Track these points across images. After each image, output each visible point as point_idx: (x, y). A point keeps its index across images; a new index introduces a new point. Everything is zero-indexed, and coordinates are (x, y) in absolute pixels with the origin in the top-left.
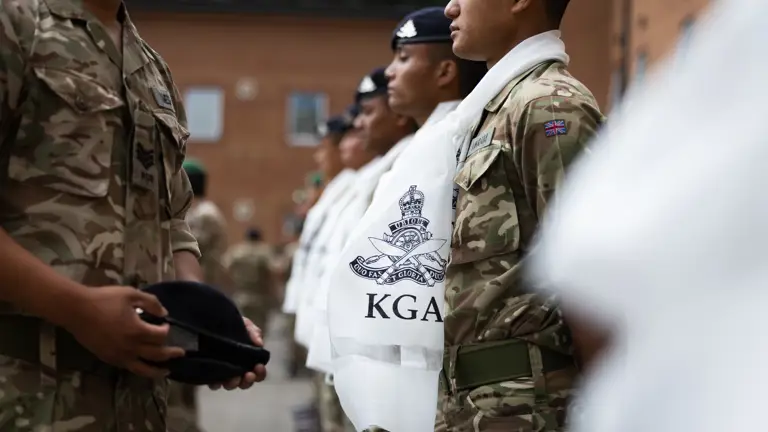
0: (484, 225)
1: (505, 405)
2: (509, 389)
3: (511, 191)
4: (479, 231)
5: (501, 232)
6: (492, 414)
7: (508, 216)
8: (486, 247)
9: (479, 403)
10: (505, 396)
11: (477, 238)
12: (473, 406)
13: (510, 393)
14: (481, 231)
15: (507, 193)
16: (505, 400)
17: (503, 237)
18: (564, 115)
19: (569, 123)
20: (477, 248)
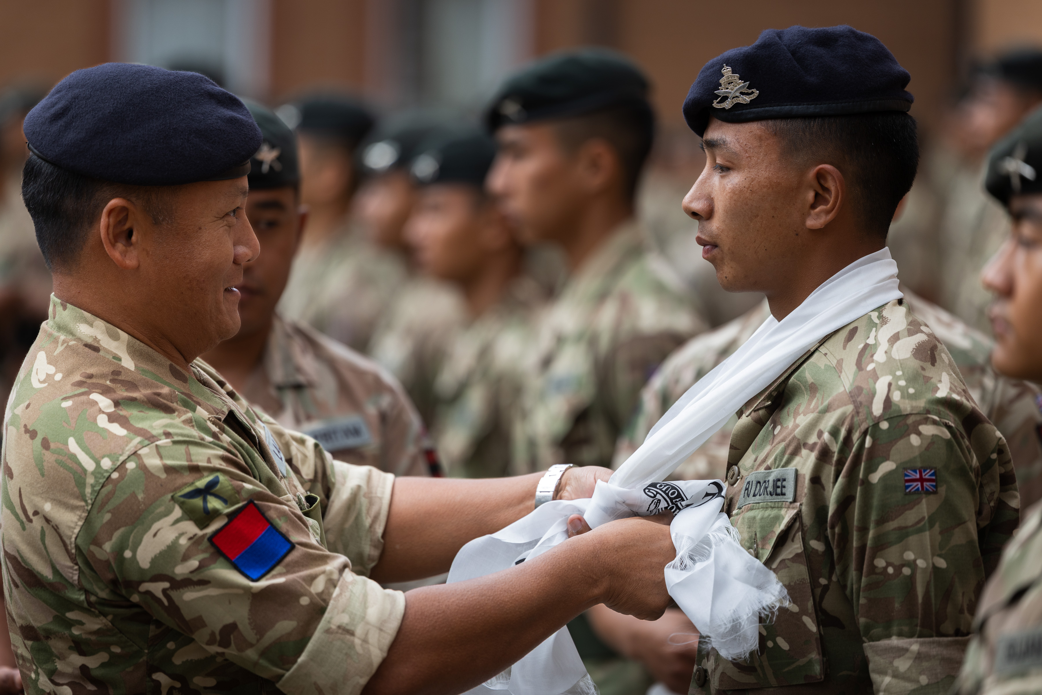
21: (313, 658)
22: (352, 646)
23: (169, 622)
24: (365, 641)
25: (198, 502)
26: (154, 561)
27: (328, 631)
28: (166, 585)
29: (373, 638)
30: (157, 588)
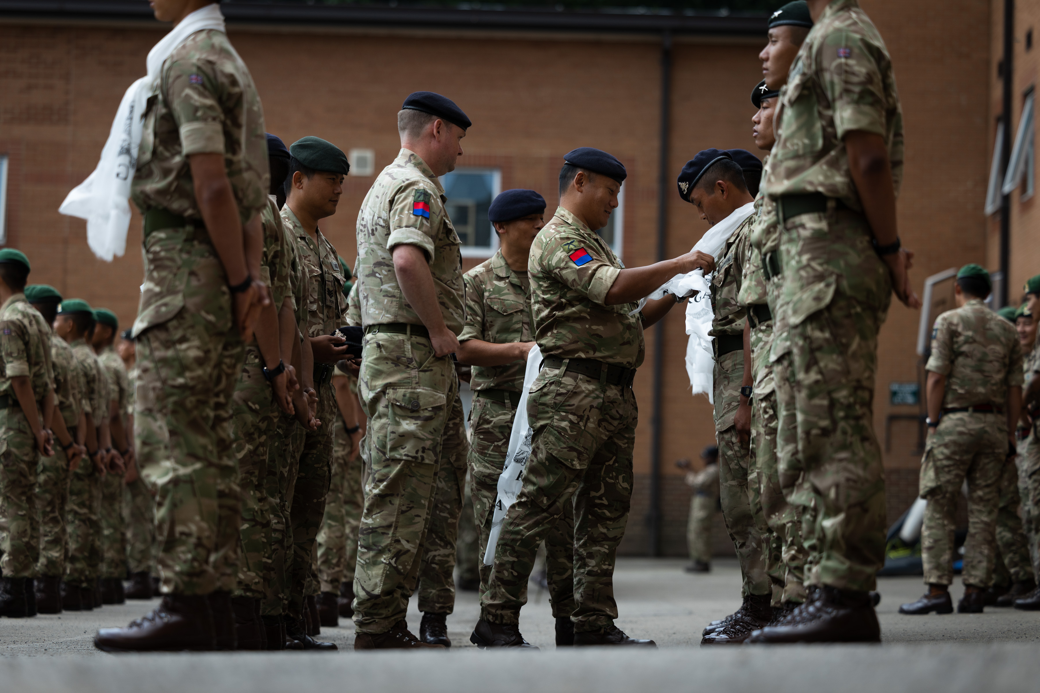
21: (592, 287)
22: (602, 282)
23: (560, 280)
24: (606, 281)
25: (567, 246)
26: (556, 263)
27: (596, 279)
28: (558, 270)
29: (608, 280)
30: (557, 271)
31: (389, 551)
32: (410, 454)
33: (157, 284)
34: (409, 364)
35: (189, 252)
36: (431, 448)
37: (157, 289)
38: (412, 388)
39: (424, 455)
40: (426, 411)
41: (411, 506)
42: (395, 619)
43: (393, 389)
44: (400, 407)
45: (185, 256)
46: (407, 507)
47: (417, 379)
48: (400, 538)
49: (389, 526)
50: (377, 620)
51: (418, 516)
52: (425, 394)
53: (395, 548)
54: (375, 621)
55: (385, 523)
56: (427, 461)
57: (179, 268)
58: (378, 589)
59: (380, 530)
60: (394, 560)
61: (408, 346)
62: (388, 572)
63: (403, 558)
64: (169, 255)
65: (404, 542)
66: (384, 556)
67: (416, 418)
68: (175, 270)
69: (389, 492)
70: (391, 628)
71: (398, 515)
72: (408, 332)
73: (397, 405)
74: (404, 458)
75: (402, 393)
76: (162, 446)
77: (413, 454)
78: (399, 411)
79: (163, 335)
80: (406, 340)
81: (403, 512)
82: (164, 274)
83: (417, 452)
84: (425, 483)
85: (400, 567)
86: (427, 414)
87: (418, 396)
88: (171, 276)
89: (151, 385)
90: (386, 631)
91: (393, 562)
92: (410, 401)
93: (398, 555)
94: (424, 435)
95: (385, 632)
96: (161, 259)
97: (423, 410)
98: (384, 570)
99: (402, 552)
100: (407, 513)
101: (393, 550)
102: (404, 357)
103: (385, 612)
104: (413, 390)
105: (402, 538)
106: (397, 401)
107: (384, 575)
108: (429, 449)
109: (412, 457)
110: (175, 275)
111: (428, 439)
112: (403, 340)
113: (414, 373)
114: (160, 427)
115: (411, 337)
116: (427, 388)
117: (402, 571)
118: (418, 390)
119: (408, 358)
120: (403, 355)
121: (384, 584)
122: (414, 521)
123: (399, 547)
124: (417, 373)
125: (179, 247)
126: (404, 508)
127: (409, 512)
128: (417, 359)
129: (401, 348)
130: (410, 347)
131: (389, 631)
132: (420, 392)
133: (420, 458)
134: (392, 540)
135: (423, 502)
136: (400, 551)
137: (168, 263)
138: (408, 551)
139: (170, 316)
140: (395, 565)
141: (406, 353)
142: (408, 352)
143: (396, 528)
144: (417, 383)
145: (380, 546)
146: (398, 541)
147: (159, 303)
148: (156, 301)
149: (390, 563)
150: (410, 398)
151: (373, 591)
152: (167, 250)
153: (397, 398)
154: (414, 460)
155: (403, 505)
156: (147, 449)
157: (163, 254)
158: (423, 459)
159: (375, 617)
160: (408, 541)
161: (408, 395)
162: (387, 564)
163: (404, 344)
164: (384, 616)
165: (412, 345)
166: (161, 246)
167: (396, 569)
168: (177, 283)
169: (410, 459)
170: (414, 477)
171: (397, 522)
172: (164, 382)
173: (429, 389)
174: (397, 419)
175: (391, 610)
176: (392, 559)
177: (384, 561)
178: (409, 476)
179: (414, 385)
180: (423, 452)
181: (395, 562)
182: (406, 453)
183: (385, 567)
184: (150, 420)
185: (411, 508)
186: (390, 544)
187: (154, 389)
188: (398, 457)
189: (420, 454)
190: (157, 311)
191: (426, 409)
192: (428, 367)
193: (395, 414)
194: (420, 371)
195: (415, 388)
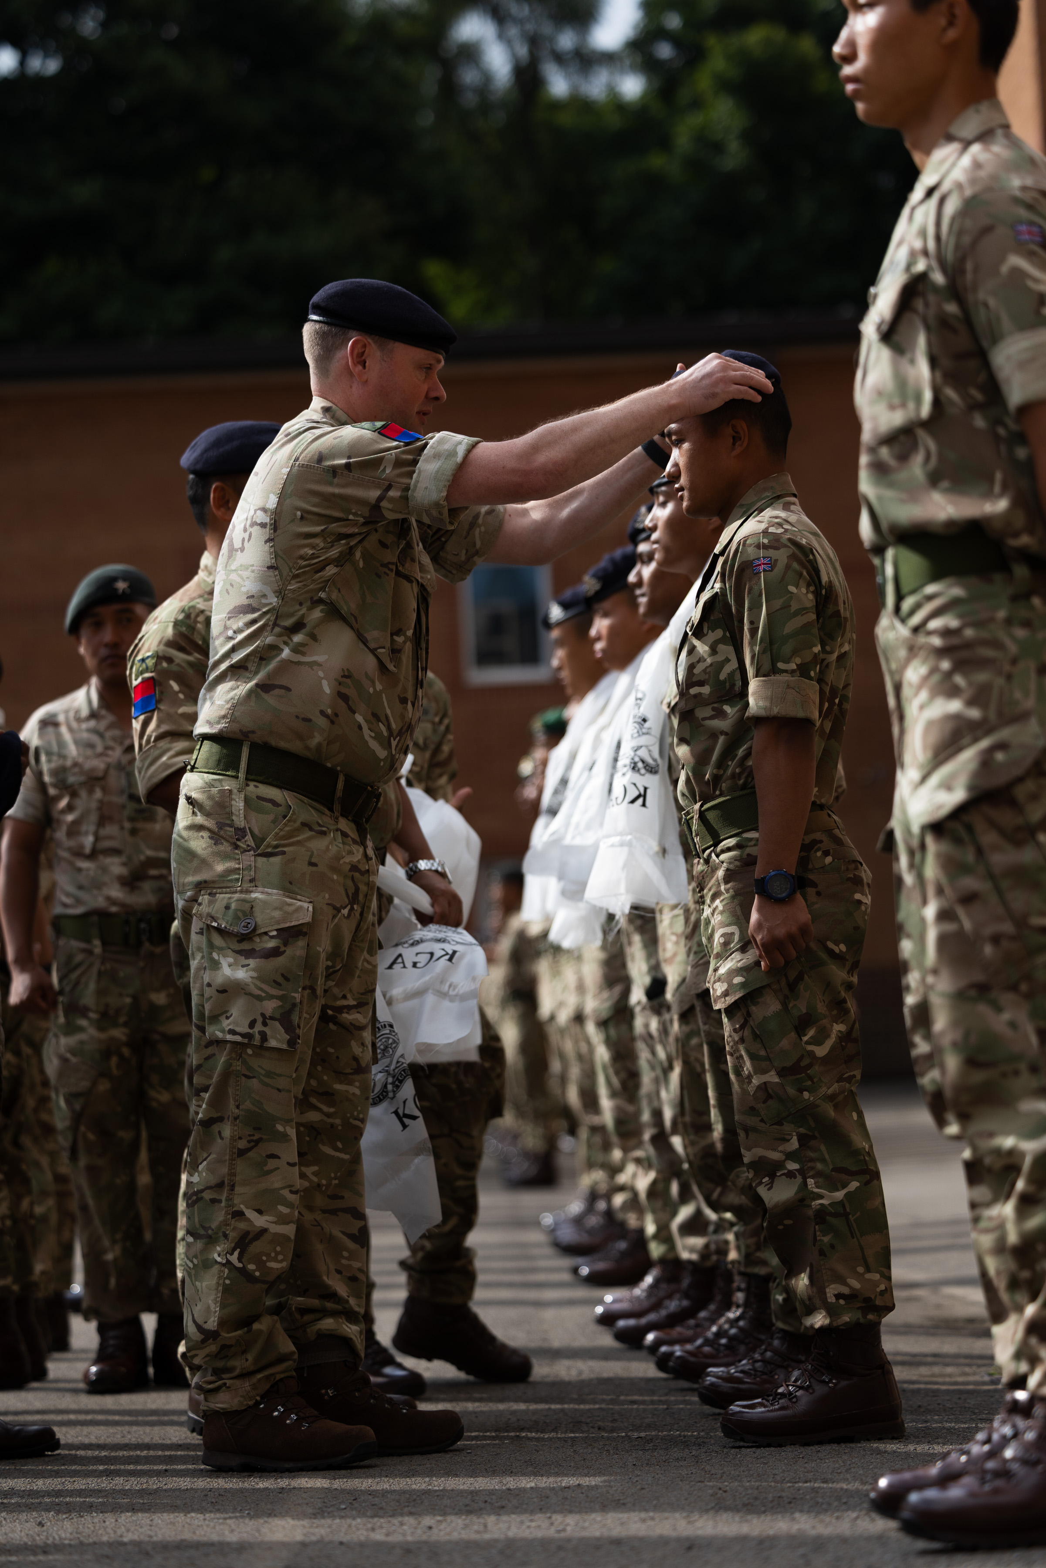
0: (708, 670)
1: (748, 855)
2: (751, 839)
3: (728, 634)
4: (703, 677)
5: (723, 676)
6: (737, 866)
7: (728, 660)
8: (711, 693)
9: (723, 857)
10: (747, 846)
11: (701, 684)
12: (717, 861)
13: (752, 843)
14: (707, 677)
15: (724, 635)
16: (748, 850)
17: (724, 682)
18: (771, 553)
19: (776, 561)
20: (700, 694)
31: (226, 1236)
32: (238, 1029)
33: (970, 703)
34: (238, 840)
35: (1027, 624)
36: (278, 1016)
37: (974, 713)
38: (241, 892)
39: (266, 1029)
40: (266, 938)
41: (255, 1138)
42: (267, 1377)
43: (210, 894)
44: (218, 930)
45: (1020, 633)
46: (249, 1142)
47: (252, 873)
48: (242, 1206)
49: (220, 1186)
50: (228, 1382)
51: (275, 1157)
52: (265, 903)
53: (234, 1229)
54: (225, 1384)
55: (213, 1181)
56: (273, 1043)
57: (1014, 661)
58: (212, 1319)
59: (207, 1195)
60: (236, 1253)
61: (239, 804)
62: (227, 1282)
63: (255, 1248)
64: (984, 634)
65: (250, 1214)
66: (218, 1249)
67: (249, 954)
68: (1007, 668)
69: (215, 1115)
70: (262, 1397)
71: (232, 1159)
72: (242, 775)
73: (214, 927)
74: (229, 1037)
75: (225, 903)
76: (1023, 1067)
77: (245, 1029)
78: (218, 940)
79: (1006, 817)
80: (235, 791)
81: (241, 1153)
82: (982, 677)
83: (252, 1024)
84: (279, 1090)
85: (251, 1267)
86: (271, 944)
87: (252, 907)
88: (1000, 681)
89: (988, 931)
90: (251, 1403)
91: (234, 1258)
92: (236, 918)
93: (244, 1242)
94: (261, 989)
95: (250, 1407)
96: (968, 645)
97: (260, 935)
98: (219, 1278)
99: (250, 1236)
100: (251, 1154)
101: (232, 1235)
102: (231, 826)
103: (239, 1364)
104: (243, 896)
105: (247, 1208)
106: (214, 919)
107: (221, 1288)
108: (272, 1018)
109: (243, 1035)
110: (1009, 677)
111: (271, 997)
112: (230, 791)
113: (248, 859)
114: (1013, 1025)
115: (247, 785)
116: (270, 891)
117: (257, 1274)
118: (254, 895)
119: (237, 829)
120: (228, 822)
121: (223, 1306)
122: (266, 1168)
123: (242, 1225)
124: (253, 858)
125: (1001, 614)
126: (242, 1144)
127: (255, 1150)
128: (256, 831)
129: (225, 807)
130: (241, 805)
131: (257, 1403)
132: (256, 898)
133: (258, 1037)
134: (227, 1213)
135: (280, 1128)
136: (247, 1233)
137: (988, 652)
138: (264, 1231)
139: (1017, 772)
140: (240, 1265)
141: (234, 818)
142: (238, 816)
143: (232, 1187)
144: (251, 881)
145: (210, 1228)
146: (239, 1214)
147: (985, 743)
148: (976, 740)
149: (229, 1262)
150: (236, 910)
151: (206, 1322)
152: (978, 625)
153: (213, 913)
154: (246, 1041)
155: (240, 1138)
156: (979, 1077)
157: (969, 633)
158: (264, 1037)
159: (224, 1376)
160: (260, 1212)
161: (233, 906)
162: (223, 1265)
163: (232, 799)
164: (236, 1373)
165: (247, 800)
166: (960, 616)
167: (243, 1272)
168: (1018, 695)
169: (238, 1038)
170: (254, 1077)
171: (232, 1174)
172: (1021, 922)
173: (275, 891)
174: (215, 955)
175: (250, 1357)
176: (232, 1254)
177: (219, 1259)
178: (245, 1076)
179: (246, 885)
180: (265, 1024)
181: (240, 1259)
182: (231, 1027)
183: (221, 1271)
184: (983, 1009)
185: (257, 1142)
186: (226, 1223)
187: (996, 940)
188: (220, 1035)
189: (259, 1027)
190: (986, 762)
191: (266, 933)
192: (276, 847)
193: (211, 946)
194: (260, 855)
195: (248, 892)
